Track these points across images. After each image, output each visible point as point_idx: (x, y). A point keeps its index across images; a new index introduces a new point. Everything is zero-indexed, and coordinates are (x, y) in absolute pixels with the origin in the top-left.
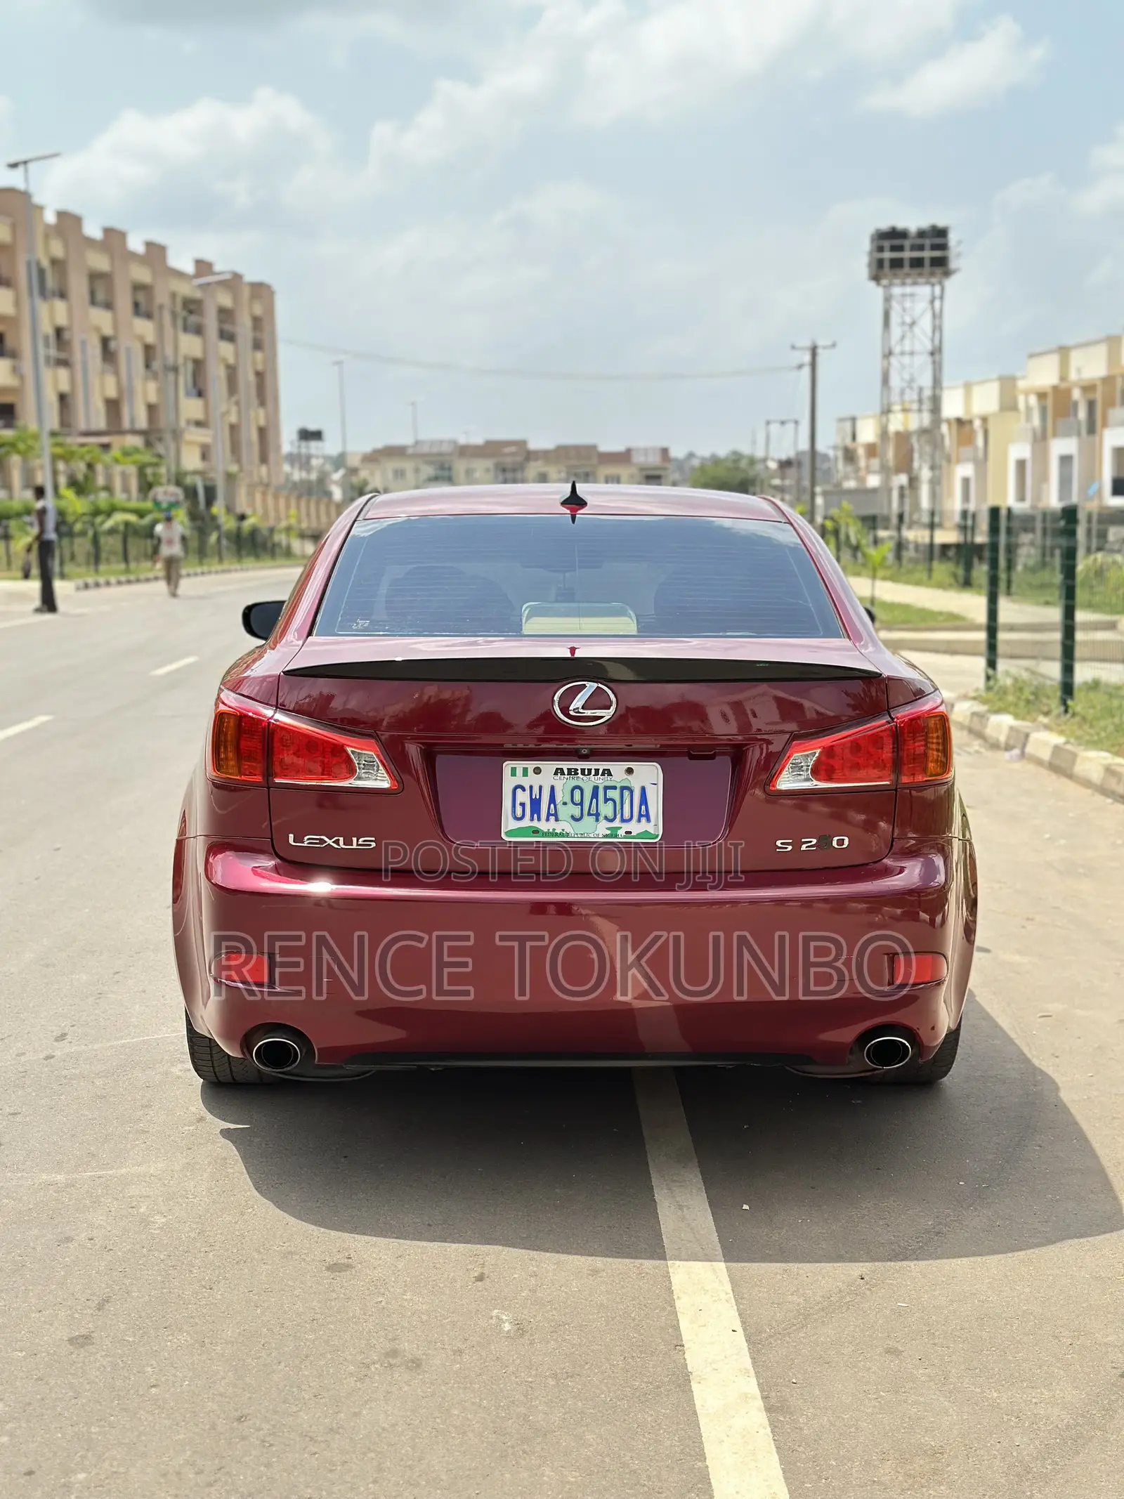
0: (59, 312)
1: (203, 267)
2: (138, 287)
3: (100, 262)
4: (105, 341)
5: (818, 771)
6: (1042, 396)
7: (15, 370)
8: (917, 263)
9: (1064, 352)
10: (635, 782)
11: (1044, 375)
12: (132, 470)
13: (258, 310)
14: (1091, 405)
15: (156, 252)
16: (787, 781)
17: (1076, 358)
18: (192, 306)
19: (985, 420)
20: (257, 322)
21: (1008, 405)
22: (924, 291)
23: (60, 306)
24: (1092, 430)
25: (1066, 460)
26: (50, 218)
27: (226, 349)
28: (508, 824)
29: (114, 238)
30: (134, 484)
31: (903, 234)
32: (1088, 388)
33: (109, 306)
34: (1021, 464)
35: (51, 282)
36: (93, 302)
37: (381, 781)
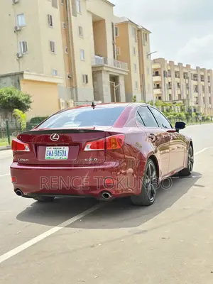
0: (169, 80)
1: (197, 68)
2: (184, 73)
3: (177, 69)
4: (178, 84)
5: (91, 147)
7: (161, 91)
10: (65, 150)
12: (179, 107)
13: (209, 75)
15: (188, 66)
16: (86, 149)
18: (195, 76)
20: (209, 77)
23: (170, 78)
26: (168, 62)
27: (202, 83)
28: (46, 157)
29: (180, 65)
30: (180, 109)
33: (179, 77)
35: (168, 74)
36: (176, 77)
37: (29, 150)
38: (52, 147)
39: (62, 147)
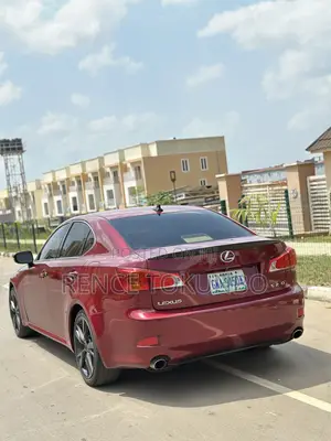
5: (277, 267)
6: (49, 185)
8: (14, 149)
9: (53, 172)
11: (49, 179)
14: (64, 186)
16: (271, 270)
17: (57, 173)
19: (33, 193)
21: (39, 188)
22: (16, 157)
24: (65, 193)
25: (59, 202)
31: (8, 141)
32: (62, 182)
34: (46, 204)
38: (218, 274)
39: (233, 272)
